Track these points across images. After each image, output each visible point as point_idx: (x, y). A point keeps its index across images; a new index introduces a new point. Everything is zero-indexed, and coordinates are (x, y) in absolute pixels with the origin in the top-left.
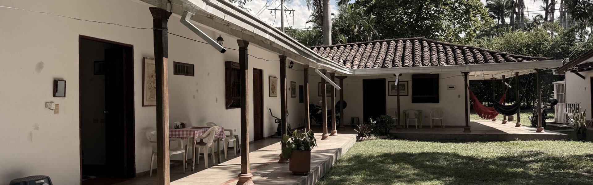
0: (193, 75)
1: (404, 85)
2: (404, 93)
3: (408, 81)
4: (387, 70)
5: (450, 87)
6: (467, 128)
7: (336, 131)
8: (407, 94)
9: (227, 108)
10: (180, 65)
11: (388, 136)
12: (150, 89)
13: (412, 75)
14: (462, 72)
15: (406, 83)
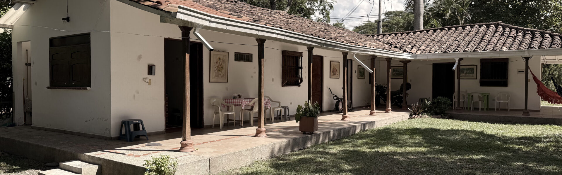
0: (252, 61)
1: (473, 69)
2: (472, 76)
3: (477, 66)
4: (447, 55)
5: (519, 72)
6: (526, 111)
7: (391, 109)
8: (475, 78)
9: (283, 86)
10: (241, 54)
11: (442, 116)
12: (215, 71)
13: (481, 59)
14: (523, 56)
15: (475, 67)
